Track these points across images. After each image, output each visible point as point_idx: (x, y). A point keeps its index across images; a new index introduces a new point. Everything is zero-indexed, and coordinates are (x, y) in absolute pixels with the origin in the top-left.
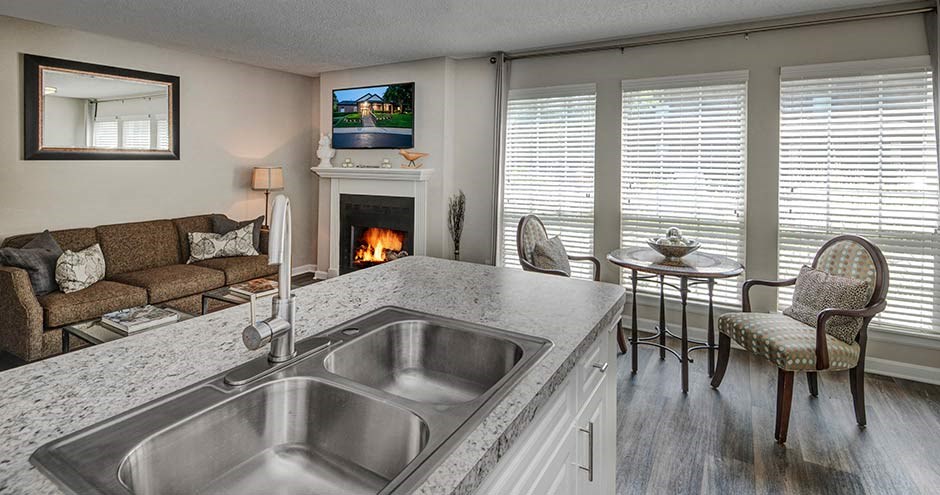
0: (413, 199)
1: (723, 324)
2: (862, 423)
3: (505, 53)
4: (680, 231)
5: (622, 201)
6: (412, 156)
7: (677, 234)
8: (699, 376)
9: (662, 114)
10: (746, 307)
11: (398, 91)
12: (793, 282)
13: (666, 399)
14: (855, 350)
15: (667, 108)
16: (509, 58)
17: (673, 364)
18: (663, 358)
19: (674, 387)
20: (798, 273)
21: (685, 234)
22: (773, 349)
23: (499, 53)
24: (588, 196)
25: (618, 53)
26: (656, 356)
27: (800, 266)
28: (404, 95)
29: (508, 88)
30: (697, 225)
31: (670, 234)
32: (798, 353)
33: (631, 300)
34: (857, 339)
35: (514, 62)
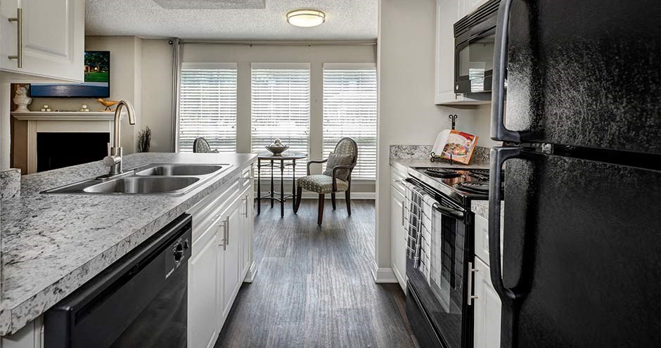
0: (109, 133)
1: (298, 182)
2: (349, 213)
3: (180, 39)
4: (281, 141)
5: (252, 129)
6: (108, 103)
7: (279, 142)
8: (288, 211)
9: (272, 85)
10: (309, 174)
11: (95, 57)
12: (326, 161)
13: (274, 221)
14: (346, 183)
15: (274, 82)
16: (182, 42)
17: (277, 208)
18: (272, 206)
19: (277, 216)
20: (328, 156)
21: (283, 142)
22: (317, 186)
23: (175, 38)
24: (233, 127)
25: (249, 47)
26: (270, 206)
27: (329, 153)
28: (102, 59)
29: (182, 61)
30: (289, 140)
31: (276, 142)
32: (326, 186)
33: (257, 183)
34: (347, 179)
35: (185, 45)
